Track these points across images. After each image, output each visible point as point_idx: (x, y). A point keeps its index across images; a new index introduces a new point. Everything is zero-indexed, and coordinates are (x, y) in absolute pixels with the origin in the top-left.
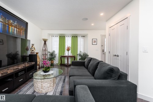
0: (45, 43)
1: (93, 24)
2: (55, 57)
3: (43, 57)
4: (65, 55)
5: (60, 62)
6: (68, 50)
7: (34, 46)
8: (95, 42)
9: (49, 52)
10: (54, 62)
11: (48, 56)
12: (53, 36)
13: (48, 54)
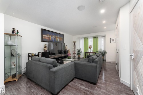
0: (74, 44)
1: (105, 28)
2: (81, 53)
3: (73, 52)
4: (88, 52)
5: (85, 56)
6: (90, 48)
7: (67, 46)
8: (113, 40)
9: (77, 50)
10: (80, 56)
11: (77, 52)
12: (80, 39)
13: (77, 51)
